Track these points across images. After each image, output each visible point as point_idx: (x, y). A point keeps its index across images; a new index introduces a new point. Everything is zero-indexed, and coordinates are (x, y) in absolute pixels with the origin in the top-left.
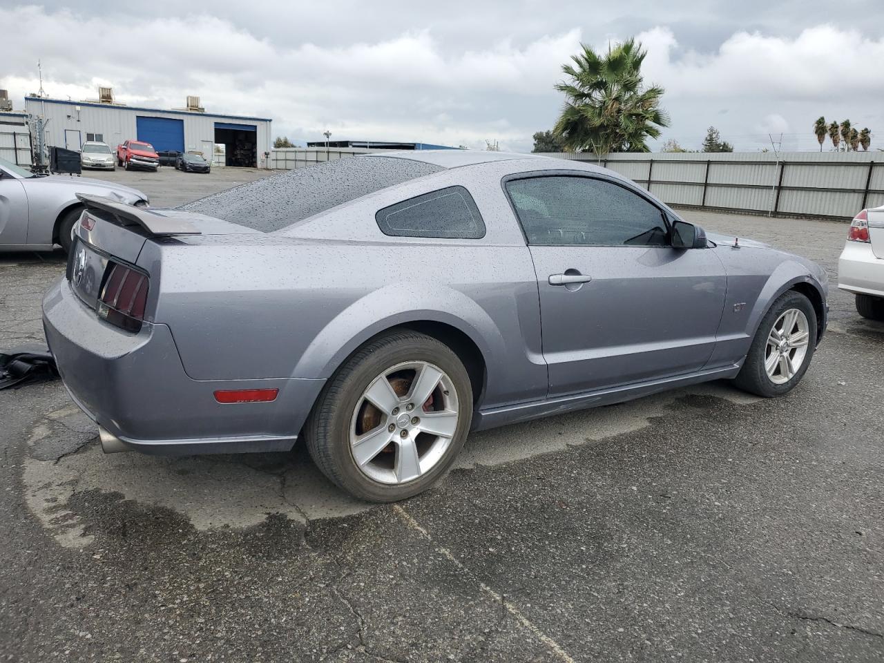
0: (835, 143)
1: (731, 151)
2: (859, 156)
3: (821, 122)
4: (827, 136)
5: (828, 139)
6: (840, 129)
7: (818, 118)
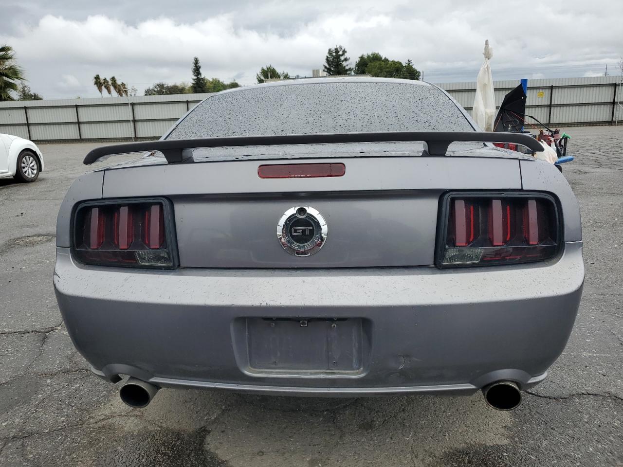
0: (109, 92)
1: (41, 99)
2: (124, 99)
3: (97, 78)
4: (103, 87)
5: (104, 90)
6: (110, 83)
7: (95, 76)
